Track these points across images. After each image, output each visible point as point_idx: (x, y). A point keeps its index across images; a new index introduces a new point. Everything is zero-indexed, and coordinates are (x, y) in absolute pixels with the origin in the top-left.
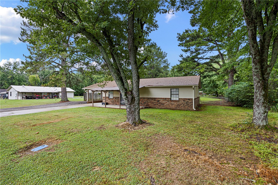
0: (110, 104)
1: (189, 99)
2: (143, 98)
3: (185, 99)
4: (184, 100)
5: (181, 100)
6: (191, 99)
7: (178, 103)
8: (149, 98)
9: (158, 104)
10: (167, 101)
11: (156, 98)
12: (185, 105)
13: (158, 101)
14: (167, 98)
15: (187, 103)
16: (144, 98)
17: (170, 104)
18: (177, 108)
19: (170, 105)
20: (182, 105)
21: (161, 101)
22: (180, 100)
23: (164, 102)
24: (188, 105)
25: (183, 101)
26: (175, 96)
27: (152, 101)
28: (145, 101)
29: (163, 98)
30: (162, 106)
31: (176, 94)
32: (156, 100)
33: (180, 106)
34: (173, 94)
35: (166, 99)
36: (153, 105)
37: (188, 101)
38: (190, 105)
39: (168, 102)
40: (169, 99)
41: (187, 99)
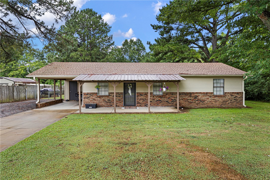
0: (103, 107)
1: (238, 93)
2: (171, 93)
3: (233, 93)
4: (231, 94)
5: (228, 94)
6: (240, 93)
7: (224, 99)
8: (182, 93)
9: (195, 102)
10: (208, 97)
11: (192, 93)
12: (233, 100)
13: (196, 97)
14: (209, 93)
15: (235, 98)
16: (173, 93)
17: (213, 100)
18: (222, 106)
19: (214, 103)
20: (230, 101)
21: (199, 97)
22: (226, 95)
23: (204, 98)
24: (236, 101)
25: (230, 96)
26: (218, 89)
27: (187, 97)
28: (173, 99)
29: (203, 93)
30: (201, 104)
31: (220, 87)
32: (192, 95)
33: (226, 103)
34: (217, 87)
35: (207, 93)
36: (187, 103)
37: (237, 95)
38: (239, 100)
39: (210, 98)
40: (211, 93)
41: (235, 93)
